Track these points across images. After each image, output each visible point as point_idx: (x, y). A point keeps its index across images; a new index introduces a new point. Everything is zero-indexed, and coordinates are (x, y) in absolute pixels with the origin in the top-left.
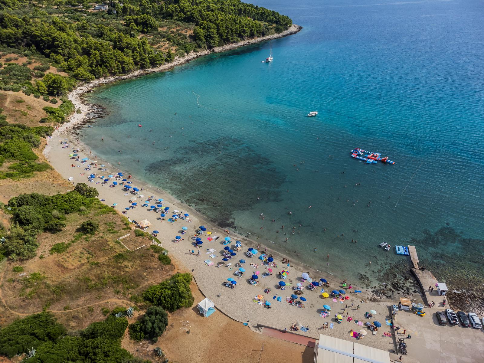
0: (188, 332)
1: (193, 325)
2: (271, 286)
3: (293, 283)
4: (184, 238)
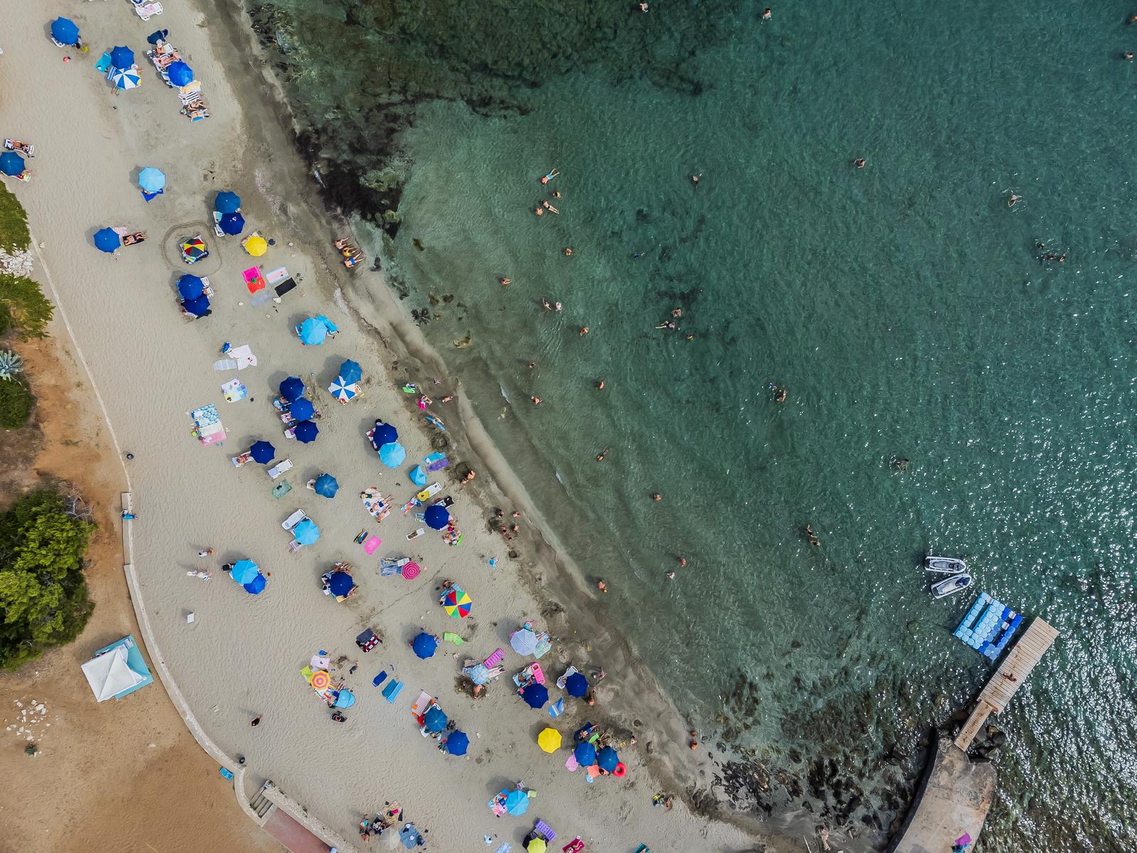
0: (31, 748)
1: (58, 720)
2: (394, 624)
3: (474, 640)
4: (148, 233)
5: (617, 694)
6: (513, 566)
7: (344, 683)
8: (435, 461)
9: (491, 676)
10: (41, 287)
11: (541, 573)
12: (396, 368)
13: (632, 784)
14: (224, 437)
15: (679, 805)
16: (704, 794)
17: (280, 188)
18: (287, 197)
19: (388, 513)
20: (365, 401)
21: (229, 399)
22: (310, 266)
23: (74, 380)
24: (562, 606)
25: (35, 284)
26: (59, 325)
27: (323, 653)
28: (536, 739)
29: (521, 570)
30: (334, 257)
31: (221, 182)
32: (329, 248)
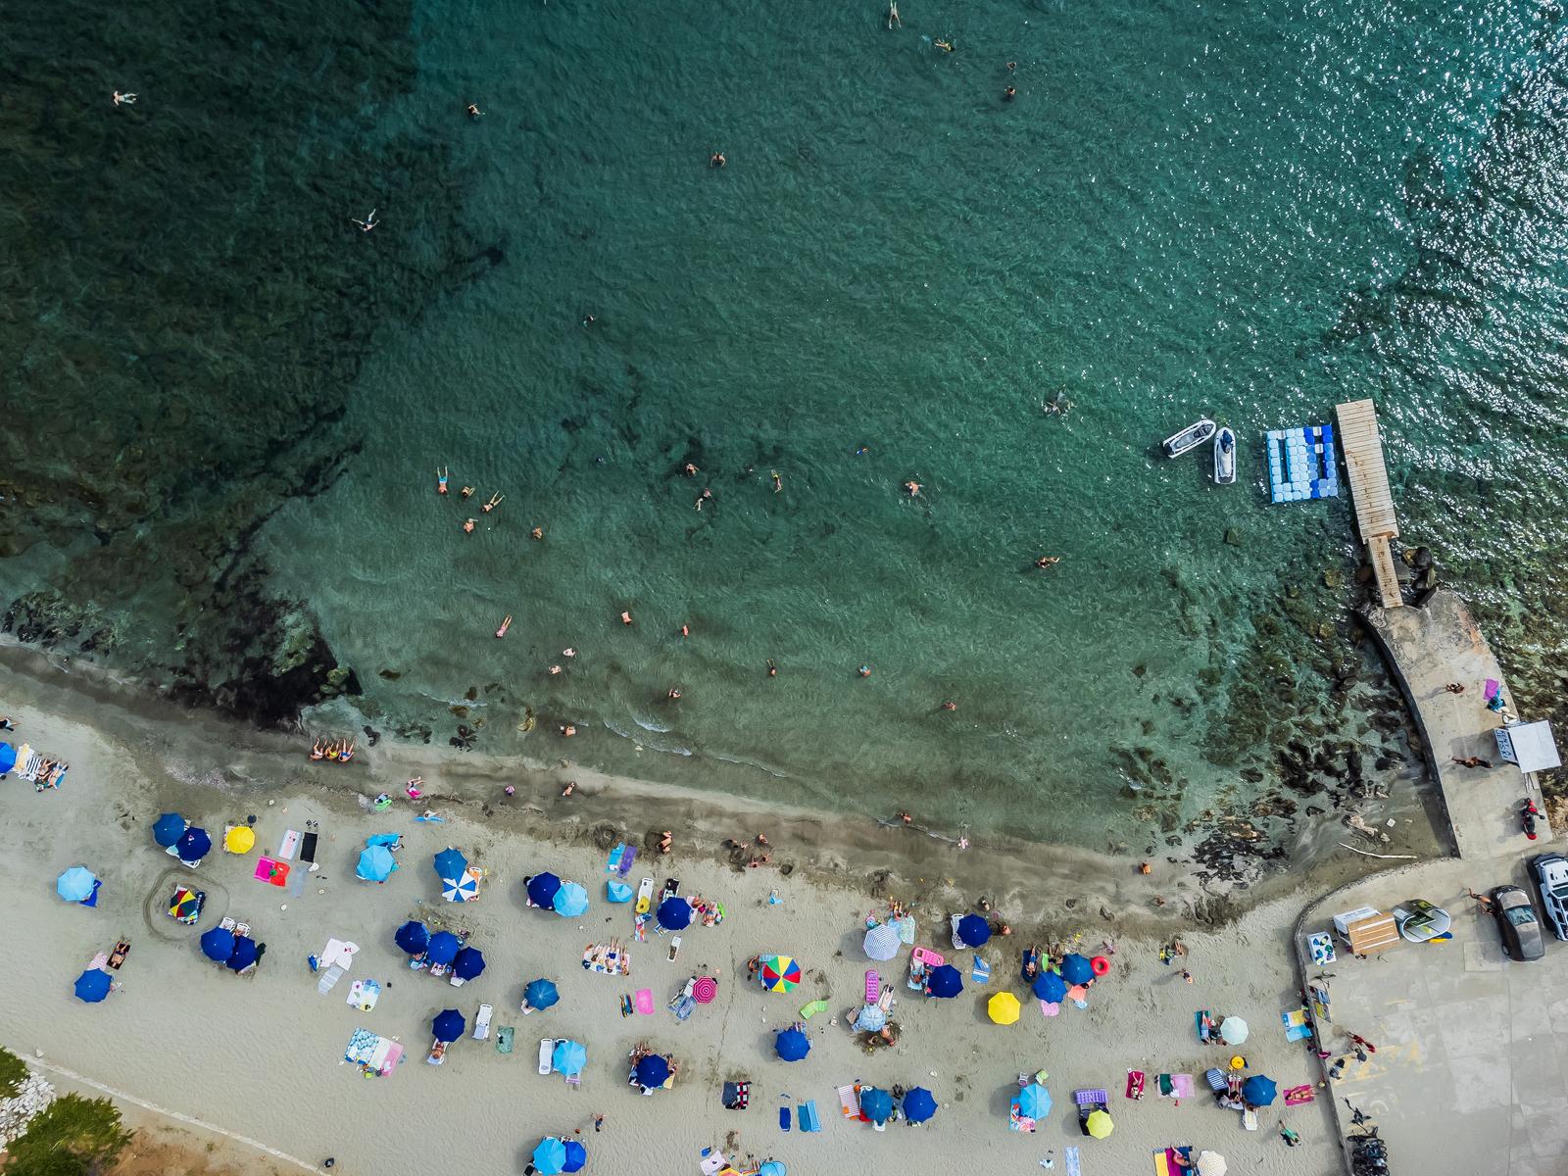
2: (744, 1053)
3: (835, 990)
4: (127, 935)
5: (1022, 896)
6: (797, 880)
7: (756, 1158)
8: (619, 861)
9: (886, 1006)
10: (79, 1095)
11: (831, 859)
12: (491, 812)
13: (1127, 966)
14: (399, 1048)
15: (1192, 939)
16: (1204, 902)
17: (206, 761)
18: (222, 763)
19: (627, 956)
20: (493, 875)
21: (367, 1007)
22: (311, 803)
23: (201, 1148)
24: (883, 868)
25: (70, 1097)
26: (133, 1111)
27: (706, 1152)
28: (990, 1021)
29: (810, 876)
30: (324, 771)
31: (144, 814)
32: (311, 768)
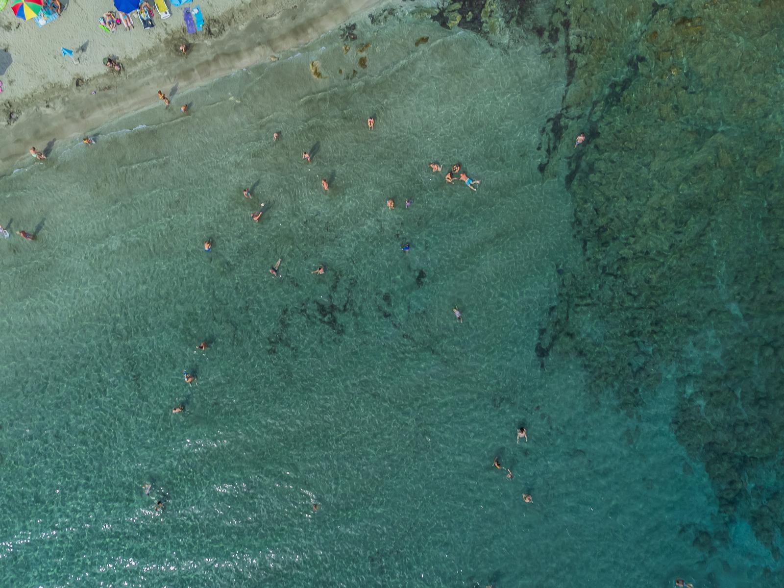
6: (67, 80)
8: (194, 19)
11: (54, 108)
24: (14, 125)
29: (61, 87)
